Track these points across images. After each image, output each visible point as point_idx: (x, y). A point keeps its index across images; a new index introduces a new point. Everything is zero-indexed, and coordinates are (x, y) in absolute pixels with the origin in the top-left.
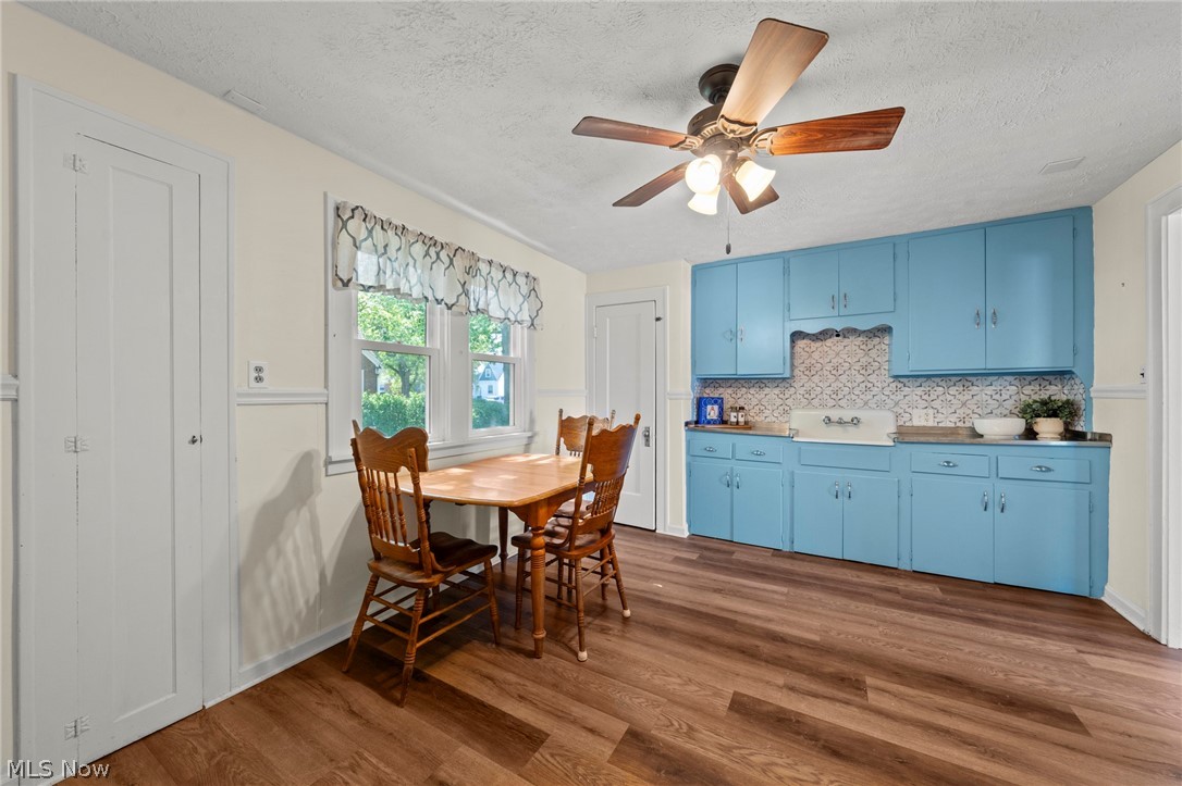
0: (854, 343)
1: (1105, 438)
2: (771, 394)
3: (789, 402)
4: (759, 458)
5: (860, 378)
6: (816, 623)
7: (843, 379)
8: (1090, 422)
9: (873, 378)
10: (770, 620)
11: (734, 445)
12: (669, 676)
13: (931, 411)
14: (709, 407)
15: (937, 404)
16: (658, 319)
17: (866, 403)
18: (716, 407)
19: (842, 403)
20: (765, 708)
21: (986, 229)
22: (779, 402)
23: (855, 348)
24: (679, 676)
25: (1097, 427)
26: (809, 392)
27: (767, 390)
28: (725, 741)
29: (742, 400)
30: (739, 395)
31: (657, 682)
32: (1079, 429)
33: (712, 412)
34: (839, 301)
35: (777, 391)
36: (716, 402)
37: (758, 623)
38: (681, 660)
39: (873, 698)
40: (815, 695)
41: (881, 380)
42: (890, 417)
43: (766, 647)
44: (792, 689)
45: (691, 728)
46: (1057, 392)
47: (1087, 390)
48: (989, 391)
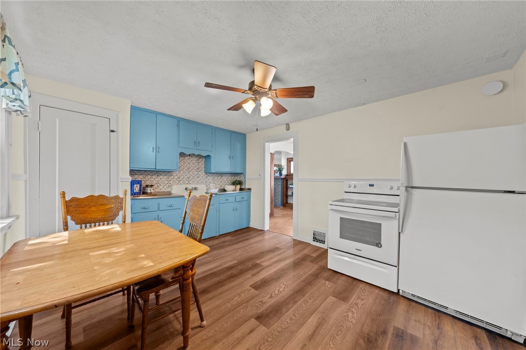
0: (194, 159)
1: (249, 189)
2: (163, 178)
3: (171, 182)
4: (171, 208)
5: (196, 173)
6: (229, 259)
7: (191, 173)
8: (245, 186)
9: (200, 173)
10: (221, 265)
11: (159, 204)
12: (233, 299)
13: (214, 184)
14: (135, 185)
15: (215, 182)
16: (113, 131)
17: (198, 182)
18: (138, 185)
19: (190, 182)
20: (259, 283)
21: (232, 132)
22: (166, 182)
23: (195, 161)
24: (235, 296)
25: (247, 187)
26: (179, 178)
27: (161, 177)
28: (269, 296)
29: (149, 181)
30: (147, 179)
31: (235, 303)
32: (242, 187)
33: (137, 188)
34: (196, 143)
35: (165, 177)
36: (138, 183)
37: (220, 268)
38: (227, 293)
39: (265, 264)
40: (259, 272)
41: (202, 174)
42: (205, 186)
43: (234, 271)
44: (254, 275)
45: (261, 302)
46: (238, 178)
47: (245, 178)
48: (226, 178)
